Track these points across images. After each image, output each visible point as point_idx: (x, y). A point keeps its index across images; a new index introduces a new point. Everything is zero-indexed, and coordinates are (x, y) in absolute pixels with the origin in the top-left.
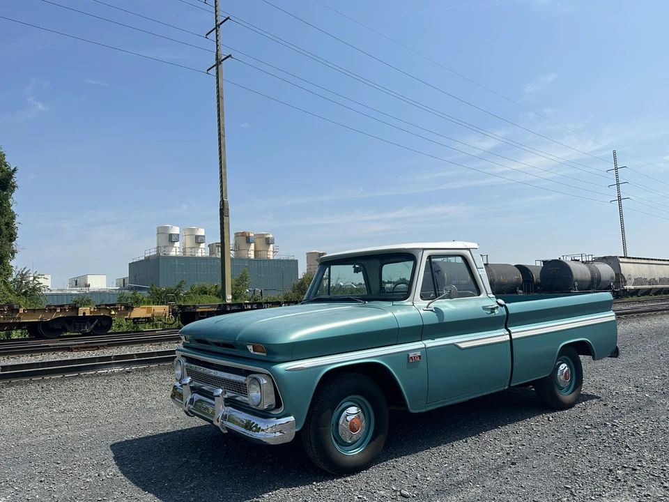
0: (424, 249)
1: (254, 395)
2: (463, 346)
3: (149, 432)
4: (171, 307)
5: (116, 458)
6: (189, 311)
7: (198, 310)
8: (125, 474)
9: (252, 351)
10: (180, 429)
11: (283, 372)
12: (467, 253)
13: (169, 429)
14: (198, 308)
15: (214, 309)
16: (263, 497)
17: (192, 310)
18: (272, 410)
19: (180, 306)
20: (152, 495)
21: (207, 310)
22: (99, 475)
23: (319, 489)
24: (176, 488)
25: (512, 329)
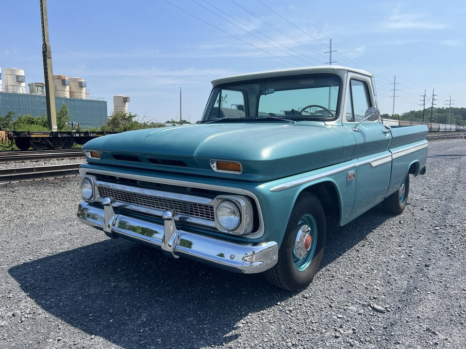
0: (348, 71)
1: (225, 218)
2: (374, 164)
3: (46, 252)
4: (7, 132)
5: (25, 288)
6: (24, 136)
7: (32, 136)
8: (47, 308)
9: (215, 169)
10: (80, 246)
11: (267, 193)
12: (369, 79)
13: (66, 247)
14: (32, 134)
15: (46, 136)
16: (239, 327)
17: (27, 136)
18: (248, 234)
19: (15, 132)
20: (101, 339)
21: (40, 136)
22: (13, 315)
23: (290, 311)
24: (127, 324)
25: (394, 151)
